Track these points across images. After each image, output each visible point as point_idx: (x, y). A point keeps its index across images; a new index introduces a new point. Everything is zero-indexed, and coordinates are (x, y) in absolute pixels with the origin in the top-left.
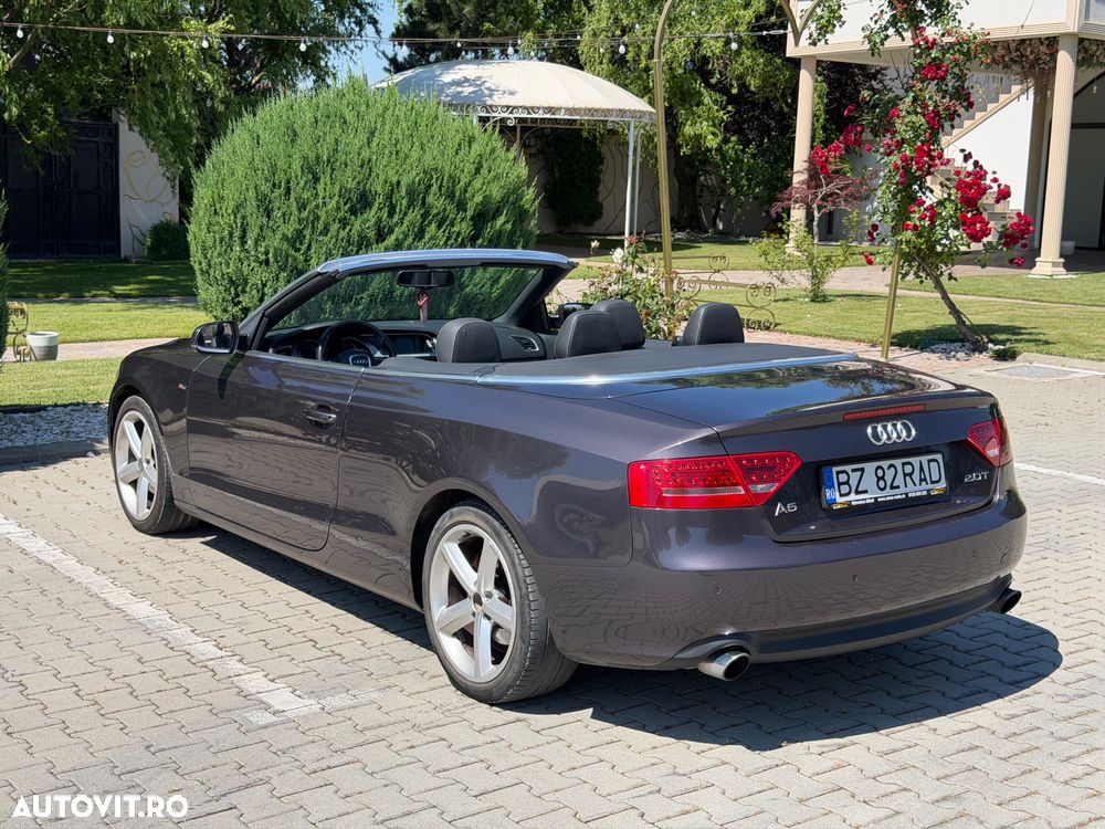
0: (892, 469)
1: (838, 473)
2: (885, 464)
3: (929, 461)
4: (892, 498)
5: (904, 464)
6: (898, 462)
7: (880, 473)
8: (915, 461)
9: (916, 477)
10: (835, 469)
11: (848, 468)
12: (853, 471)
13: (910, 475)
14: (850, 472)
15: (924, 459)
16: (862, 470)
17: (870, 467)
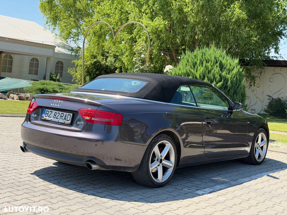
0: (59, 114)
1: (47, 111)
2: (57, 112)
3: (69, 115)
4: (55, 121)
5: (62, 113)
6: (60, 112)
7: (56, 114)
8: (65, 113)
9: (63, 118)
10: (47, 110)
11: (49, 110)
12: (50, 111)
13: (62, 117)
14: (49, 111)
15: (67, 114)
16: (52, 112)
17: (54, 112)
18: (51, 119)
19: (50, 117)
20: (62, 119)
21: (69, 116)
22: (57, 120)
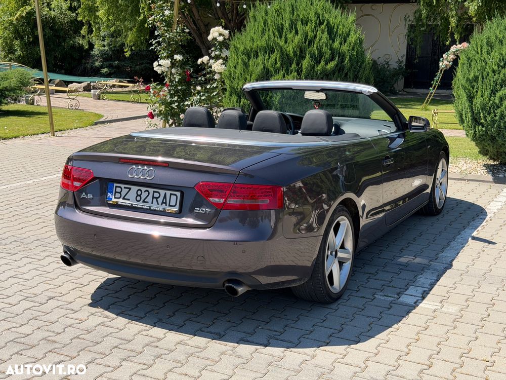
0: (147, 193)
1: (116, 187)
2: (143, 189)
3: (171, 194)
4: (141, 207)
5: (154, 192)
6: (151, 190)
7: (139, 193)
8: (162, 192)
9: (160, 200)
10: (115, 185)
11: (123, 186)
12: (125, 188)
13: (157, 198)
14: (123, 188)
15: (168, 193)
16: (130, 189)
17: (134, 189)
18: (132, 204)
19: (129, 200)
20: (158, 204)
21: (173, 198)
22: (145, 206)
